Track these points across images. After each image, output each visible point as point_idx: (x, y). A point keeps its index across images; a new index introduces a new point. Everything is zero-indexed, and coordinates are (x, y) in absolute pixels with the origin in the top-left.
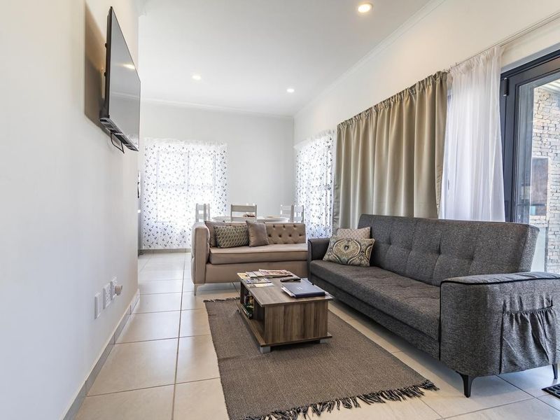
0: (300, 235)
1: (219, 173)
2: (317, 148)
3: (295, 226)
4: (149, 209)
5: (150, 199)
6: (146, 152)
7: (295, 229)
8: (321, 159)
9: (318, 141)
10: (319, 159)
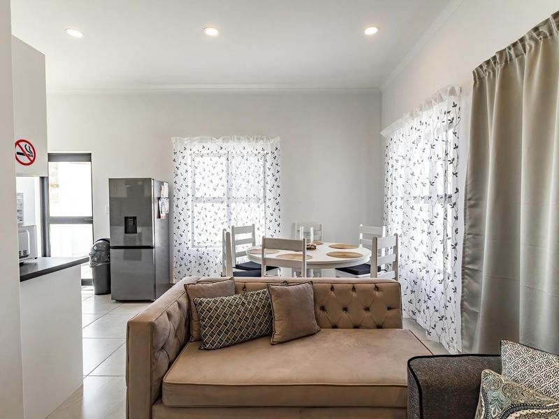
0: (389, 309)
1: (270, 180)
2: (422, 128)
3: (377, 288)
4: (180, 231)
5: (181, 218)
6: (174, 157)
7: (377, 293)
8: (432, 147)
9: (424, 116)
10: (428, 147)
